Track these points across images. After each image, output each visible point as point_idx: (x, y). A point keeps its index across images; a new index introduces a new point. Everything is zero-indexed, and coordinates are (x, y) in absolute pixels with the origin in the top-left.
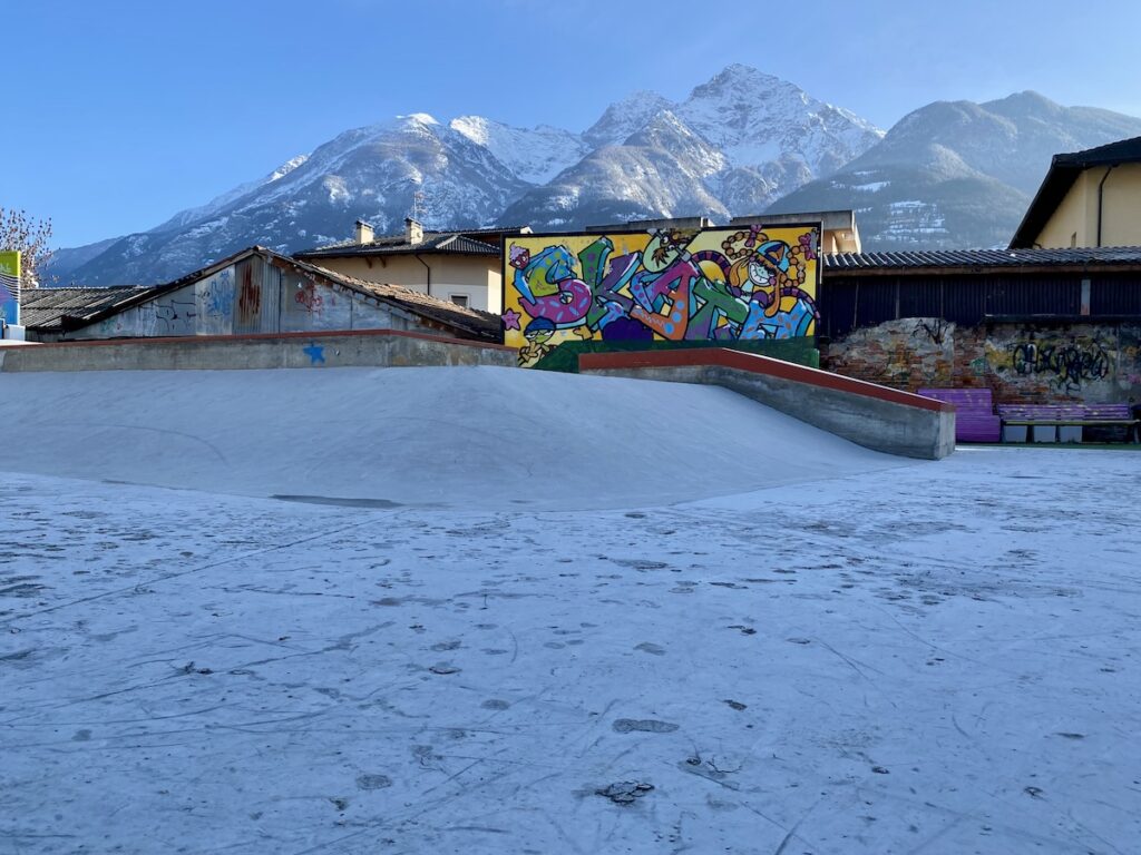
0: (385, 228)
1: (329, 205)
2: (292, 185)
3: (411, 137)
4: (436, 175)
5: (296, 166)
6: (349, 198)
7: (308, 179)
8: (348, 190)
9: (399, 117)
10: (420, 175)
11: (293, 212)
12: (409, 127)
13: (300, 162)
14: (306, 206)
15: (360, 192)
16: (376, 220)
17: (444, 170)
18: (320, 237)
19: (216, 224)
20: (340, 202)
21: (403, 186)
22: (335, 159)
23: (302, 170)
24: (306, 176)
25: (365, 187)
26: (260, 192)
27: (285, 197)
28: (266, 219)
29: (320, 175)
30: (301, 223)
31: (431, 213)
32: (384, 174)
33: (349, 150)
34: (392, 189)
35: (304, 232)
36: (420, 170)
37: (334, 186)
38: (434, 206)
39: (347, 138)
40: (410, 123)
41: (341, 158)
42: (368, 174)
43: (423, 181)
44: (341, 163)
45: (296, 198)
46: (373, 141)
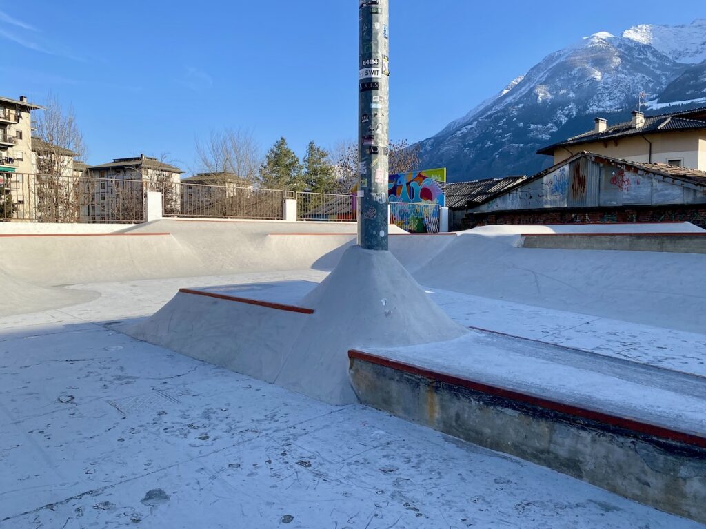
0: (574, 113)
1: (537, 105)
2: (514, 96)
3: (594, 50)
4: (612, 72)
5: (517, 83)
6: (550, 98)
7: (524, 90)
8: (550, 93)
9: (585, 38)
10: (600, 74)
11: (515, 113)
12: (592, 43)
13: (519, 80)
14: (522, 107)
15: (558, 92)
16: (569, 110)
17: (617, 67)
18: (532, 125)
19: (470, 126)
20: (544, 101)
21: (588, 84)
22: (541, 74)
23: (520, 85)
24: (523, 89)
25: (560, 89)
26: (495, 103)
27: (510, 104)
28: (498, 119)
29: (532, 86)
30: (520, 118)
31: (607, 99)
32: (574, 77)
33: (550, 67)
34: (580, 87)
35: (522, 124)
36: (600, 71)
37: (541, 92)
38: (610, 93)
39: (550, 59)
40: (592, 40)
41: (545, 73)
42: (564, 80)
43: (602, 78)
44: (546, 76)
45: (517, 104)
46: (566, 58)
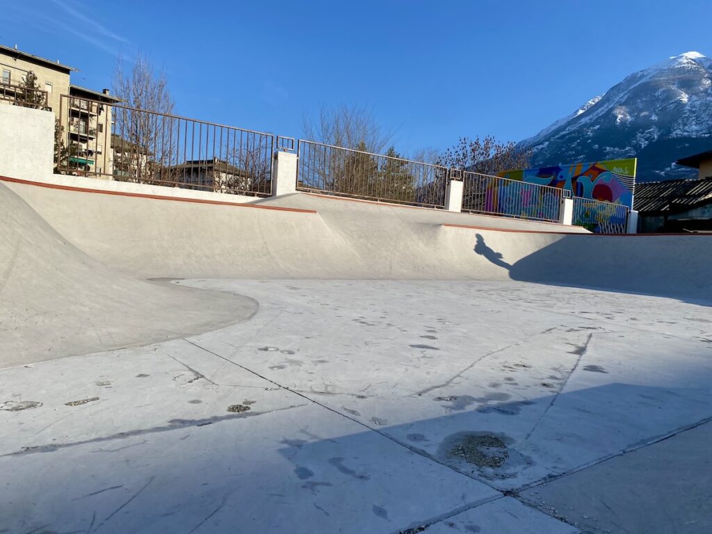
0: (656, 137)
1: (615, 127)
2: (591, 116)
3: (682, 70)
4: (701, 94)
5: (593, 103)
6: (630, 120)
7: (602, 111)
8: (630, 115)
9: (672, 58)
10: (687, 96)
11: (590, 134)
12: (680, 63)
13: (597, 100)
14: (598, 129)
15: (639, 114)
16: (650, 133)
17: (707, 89)
18: (608, 148)
19: (541, 147)
20: (623, 122)
21: (672, 106)
22: (622, 95)
23: (598, 105)
24: (600, 109)
25: (641, 111)
26: (569, 123)
27: (585, 125)
28: (573, 140)
29: (610, 107)
30: (595, 139)
31: (694, 123)
32: (658, 99)
33: (632, 88)
34: (664, 109)
35: (597, 146)
36: (686, 93)
37: (620, 113)
38: (697, 117)
39: (633, 79)
40: (680, 60)
41: (625, 94)
42: (646, 101)
43: (689, 101)
44: (626, 97)
45: (593, 125)
46: (651, 78)
